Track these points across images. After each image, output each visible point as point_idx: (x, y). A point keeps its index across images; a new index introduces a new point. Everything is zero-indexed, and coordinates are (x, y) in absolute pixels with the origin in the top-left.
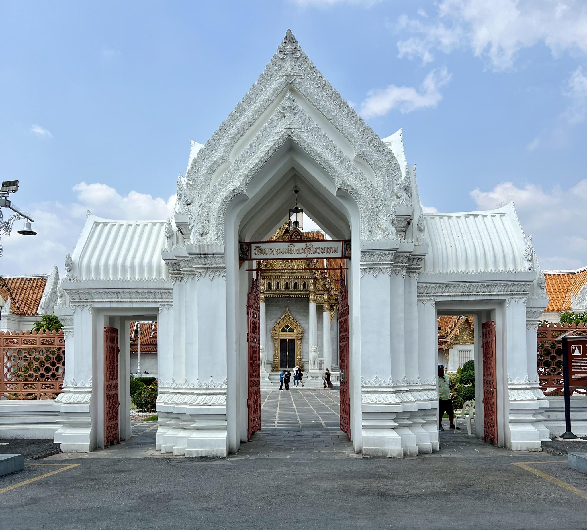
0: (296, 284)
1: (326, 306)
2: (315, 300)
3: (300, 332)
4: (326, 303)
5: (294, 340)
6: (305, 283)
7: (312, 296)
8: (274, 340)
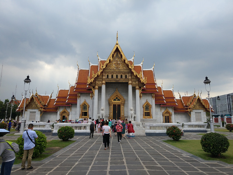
0: (121, 76)
1: (137, 87)
2: (132, 84)
3: (123, 101)
4: (137, 85)
5: (120, 105)
6: (126, 75)
7: (130, 82)
8: (110, 105)
